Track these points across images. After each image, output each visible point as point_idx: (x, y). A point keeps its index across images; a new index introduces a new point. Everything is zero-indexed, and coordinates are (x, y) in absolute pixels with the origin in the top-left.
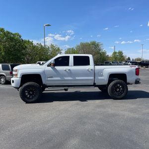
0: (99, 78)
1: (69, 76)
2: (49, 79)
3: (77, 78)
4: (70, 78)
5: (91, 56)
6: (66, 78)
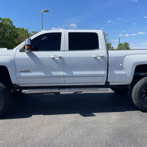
0: (117, 72)
1: (60, 70)
2: (23, 74)
3: (75, 73)
4: (62, 73)
5: (100, 33)
6: (54, 73)
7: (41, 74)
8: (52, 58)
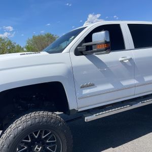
7: (109, 86)
8: (121, 61)
